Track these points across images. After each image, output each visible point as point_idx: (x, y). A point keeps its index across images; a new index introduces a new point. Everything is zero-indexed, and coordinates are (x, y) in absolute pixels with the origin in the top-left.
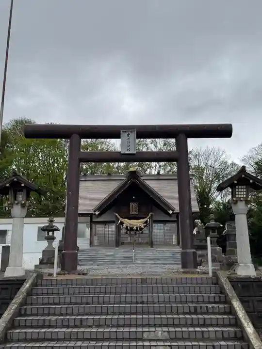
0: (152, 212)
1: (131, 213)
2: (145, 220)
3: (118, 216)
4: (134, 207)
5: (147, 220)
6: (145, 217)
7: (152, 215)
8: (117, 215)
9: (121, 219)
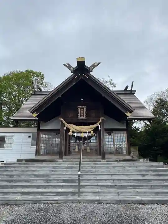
0: (103, 117)
1: (79, 118)
2: (95, 126)
3: (64, 122)
4: (82, 111)
5: (98, 127)
6: (95, 123)
7: (102, 120)
8: (62, 120)
9: (67, 125)
